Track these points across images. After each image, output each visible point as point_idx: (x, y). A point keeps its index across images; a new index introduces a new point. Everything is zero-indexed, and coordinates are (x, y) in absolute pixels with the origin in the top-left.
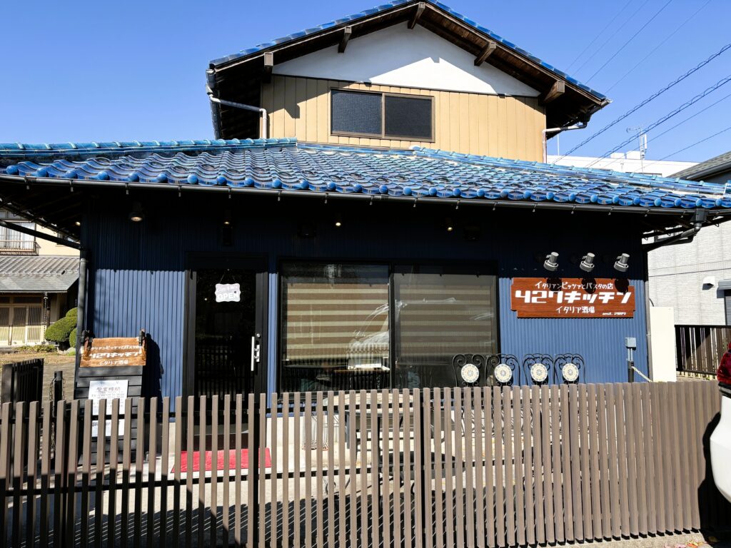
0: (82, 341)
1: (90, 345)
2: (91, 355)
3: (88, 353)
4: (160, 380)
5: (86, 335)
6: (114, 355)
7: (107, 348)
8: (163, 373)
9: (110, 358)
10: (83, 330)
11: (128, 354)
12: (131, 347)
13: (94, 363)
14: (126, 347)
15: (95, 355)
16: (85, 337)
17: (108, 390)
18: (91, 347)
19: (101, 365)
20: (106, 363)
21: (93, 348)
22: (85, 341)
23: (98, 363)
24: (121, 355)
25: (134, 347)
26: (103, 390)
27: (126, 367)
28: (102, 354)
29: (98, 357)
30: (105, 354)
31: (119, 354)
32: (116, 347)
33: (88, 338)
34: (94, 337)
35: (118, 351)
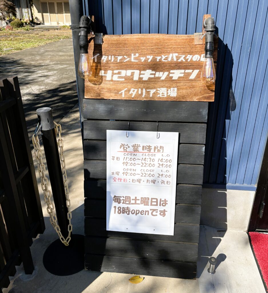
0: (82, 43)
1: (98, 49)
2: (102, 73)
3: (97, 67)
4: (227, 121)
5: (90, 27)
6: (147, 74)
7: (133, 58)
8: (234, 108)
9: (140, 81)
10: (81, 14)
11: (177, 74)
12: (182, 59)
13: (110, 90)
14: (173, 57)
15: (110, 72)
16: (87, 33)
17: (140, 149)
18: (101, 55)
19: (123, 96)
20: (134, 93)
21: (104, 59)
22: (88, 42)
23: (117, 91)
24: (163, 75)
25: (189, 57)
26: (131, 149)
27: (175, 104)
28: (124, 73)
29: (115, 78)
30: (129, 72)
31: (158, 74)
32: (150, 58)
33: (92, 35)
34: (105, 33)
35: (155, 66)
